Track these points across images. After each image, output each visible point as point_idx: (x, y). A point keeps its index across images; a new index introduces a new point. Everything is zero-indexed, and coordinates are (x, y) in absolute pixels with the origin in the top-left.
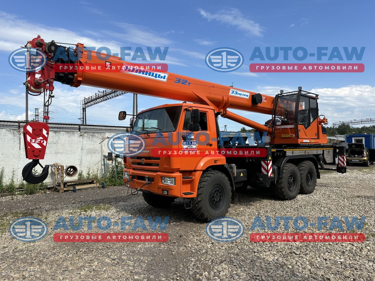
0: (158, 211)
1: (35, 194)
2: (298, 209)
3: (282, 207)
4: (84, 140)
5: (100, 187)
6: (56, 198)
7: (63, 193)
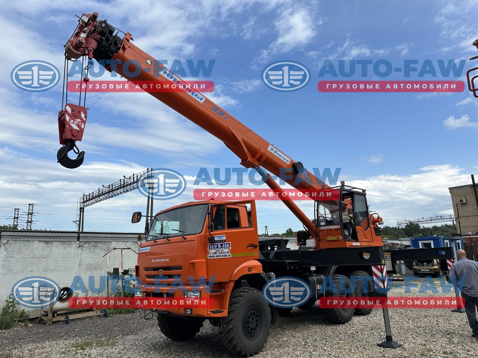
0: (179, 346)
1: (12, 327)
2: (354, 335)
3: (335, 334)
4: (83, 252)
5: (101, 315)
6: (42, 333)
7: (50, 325)
